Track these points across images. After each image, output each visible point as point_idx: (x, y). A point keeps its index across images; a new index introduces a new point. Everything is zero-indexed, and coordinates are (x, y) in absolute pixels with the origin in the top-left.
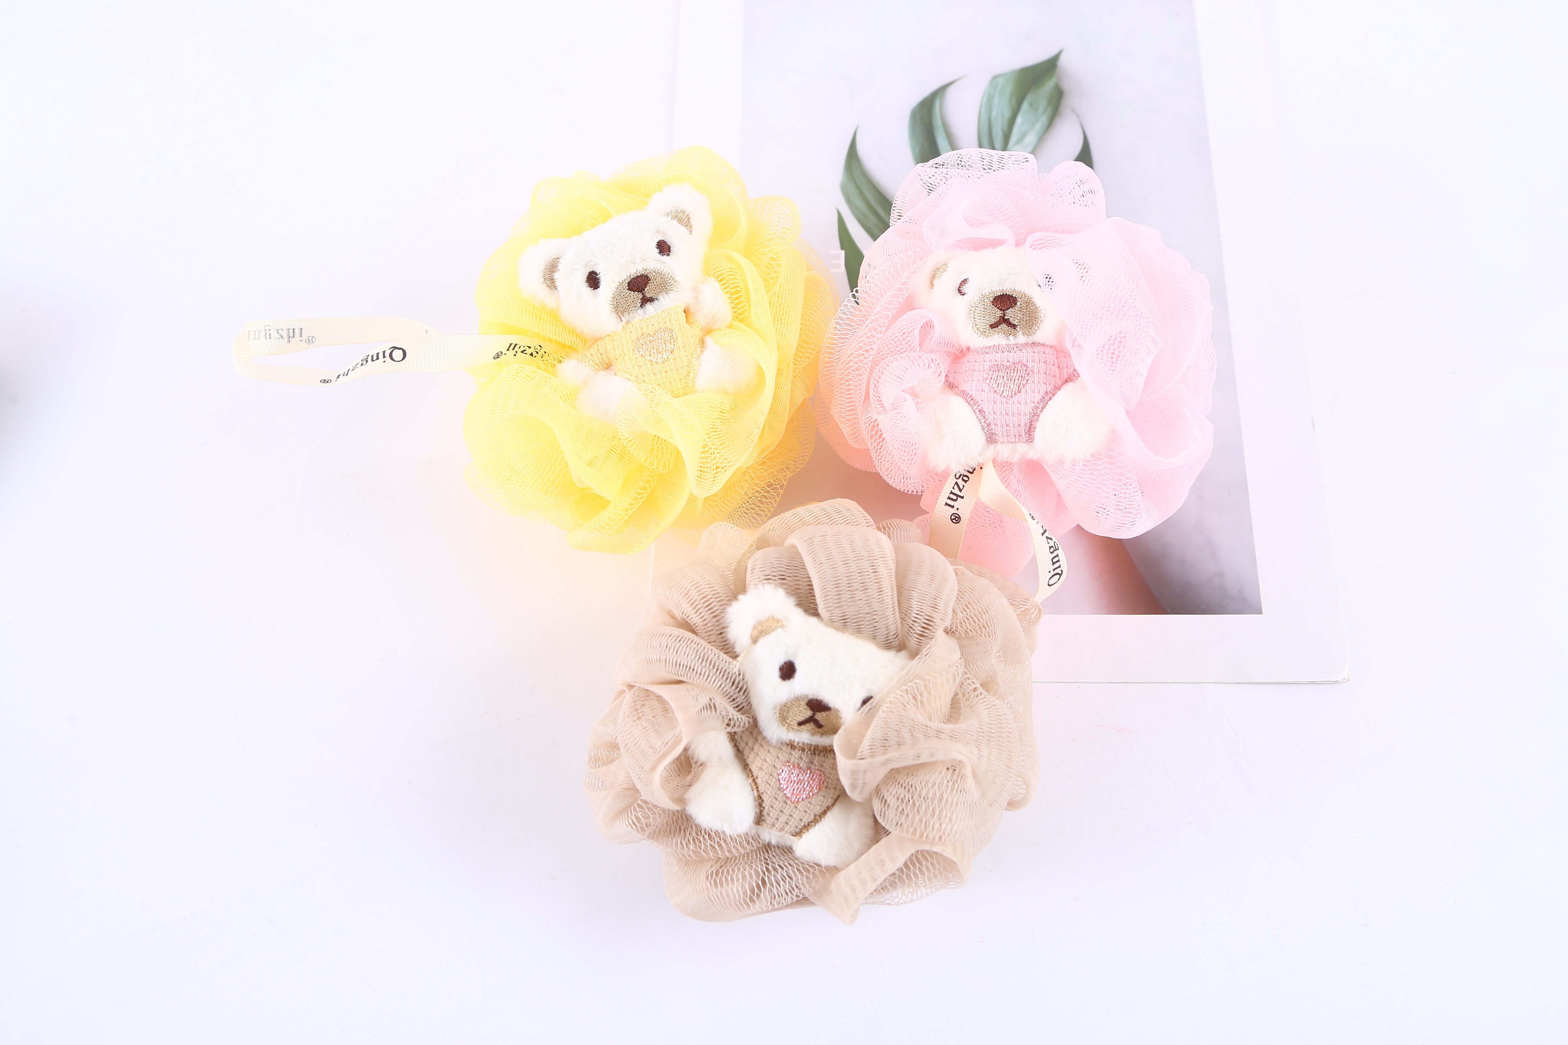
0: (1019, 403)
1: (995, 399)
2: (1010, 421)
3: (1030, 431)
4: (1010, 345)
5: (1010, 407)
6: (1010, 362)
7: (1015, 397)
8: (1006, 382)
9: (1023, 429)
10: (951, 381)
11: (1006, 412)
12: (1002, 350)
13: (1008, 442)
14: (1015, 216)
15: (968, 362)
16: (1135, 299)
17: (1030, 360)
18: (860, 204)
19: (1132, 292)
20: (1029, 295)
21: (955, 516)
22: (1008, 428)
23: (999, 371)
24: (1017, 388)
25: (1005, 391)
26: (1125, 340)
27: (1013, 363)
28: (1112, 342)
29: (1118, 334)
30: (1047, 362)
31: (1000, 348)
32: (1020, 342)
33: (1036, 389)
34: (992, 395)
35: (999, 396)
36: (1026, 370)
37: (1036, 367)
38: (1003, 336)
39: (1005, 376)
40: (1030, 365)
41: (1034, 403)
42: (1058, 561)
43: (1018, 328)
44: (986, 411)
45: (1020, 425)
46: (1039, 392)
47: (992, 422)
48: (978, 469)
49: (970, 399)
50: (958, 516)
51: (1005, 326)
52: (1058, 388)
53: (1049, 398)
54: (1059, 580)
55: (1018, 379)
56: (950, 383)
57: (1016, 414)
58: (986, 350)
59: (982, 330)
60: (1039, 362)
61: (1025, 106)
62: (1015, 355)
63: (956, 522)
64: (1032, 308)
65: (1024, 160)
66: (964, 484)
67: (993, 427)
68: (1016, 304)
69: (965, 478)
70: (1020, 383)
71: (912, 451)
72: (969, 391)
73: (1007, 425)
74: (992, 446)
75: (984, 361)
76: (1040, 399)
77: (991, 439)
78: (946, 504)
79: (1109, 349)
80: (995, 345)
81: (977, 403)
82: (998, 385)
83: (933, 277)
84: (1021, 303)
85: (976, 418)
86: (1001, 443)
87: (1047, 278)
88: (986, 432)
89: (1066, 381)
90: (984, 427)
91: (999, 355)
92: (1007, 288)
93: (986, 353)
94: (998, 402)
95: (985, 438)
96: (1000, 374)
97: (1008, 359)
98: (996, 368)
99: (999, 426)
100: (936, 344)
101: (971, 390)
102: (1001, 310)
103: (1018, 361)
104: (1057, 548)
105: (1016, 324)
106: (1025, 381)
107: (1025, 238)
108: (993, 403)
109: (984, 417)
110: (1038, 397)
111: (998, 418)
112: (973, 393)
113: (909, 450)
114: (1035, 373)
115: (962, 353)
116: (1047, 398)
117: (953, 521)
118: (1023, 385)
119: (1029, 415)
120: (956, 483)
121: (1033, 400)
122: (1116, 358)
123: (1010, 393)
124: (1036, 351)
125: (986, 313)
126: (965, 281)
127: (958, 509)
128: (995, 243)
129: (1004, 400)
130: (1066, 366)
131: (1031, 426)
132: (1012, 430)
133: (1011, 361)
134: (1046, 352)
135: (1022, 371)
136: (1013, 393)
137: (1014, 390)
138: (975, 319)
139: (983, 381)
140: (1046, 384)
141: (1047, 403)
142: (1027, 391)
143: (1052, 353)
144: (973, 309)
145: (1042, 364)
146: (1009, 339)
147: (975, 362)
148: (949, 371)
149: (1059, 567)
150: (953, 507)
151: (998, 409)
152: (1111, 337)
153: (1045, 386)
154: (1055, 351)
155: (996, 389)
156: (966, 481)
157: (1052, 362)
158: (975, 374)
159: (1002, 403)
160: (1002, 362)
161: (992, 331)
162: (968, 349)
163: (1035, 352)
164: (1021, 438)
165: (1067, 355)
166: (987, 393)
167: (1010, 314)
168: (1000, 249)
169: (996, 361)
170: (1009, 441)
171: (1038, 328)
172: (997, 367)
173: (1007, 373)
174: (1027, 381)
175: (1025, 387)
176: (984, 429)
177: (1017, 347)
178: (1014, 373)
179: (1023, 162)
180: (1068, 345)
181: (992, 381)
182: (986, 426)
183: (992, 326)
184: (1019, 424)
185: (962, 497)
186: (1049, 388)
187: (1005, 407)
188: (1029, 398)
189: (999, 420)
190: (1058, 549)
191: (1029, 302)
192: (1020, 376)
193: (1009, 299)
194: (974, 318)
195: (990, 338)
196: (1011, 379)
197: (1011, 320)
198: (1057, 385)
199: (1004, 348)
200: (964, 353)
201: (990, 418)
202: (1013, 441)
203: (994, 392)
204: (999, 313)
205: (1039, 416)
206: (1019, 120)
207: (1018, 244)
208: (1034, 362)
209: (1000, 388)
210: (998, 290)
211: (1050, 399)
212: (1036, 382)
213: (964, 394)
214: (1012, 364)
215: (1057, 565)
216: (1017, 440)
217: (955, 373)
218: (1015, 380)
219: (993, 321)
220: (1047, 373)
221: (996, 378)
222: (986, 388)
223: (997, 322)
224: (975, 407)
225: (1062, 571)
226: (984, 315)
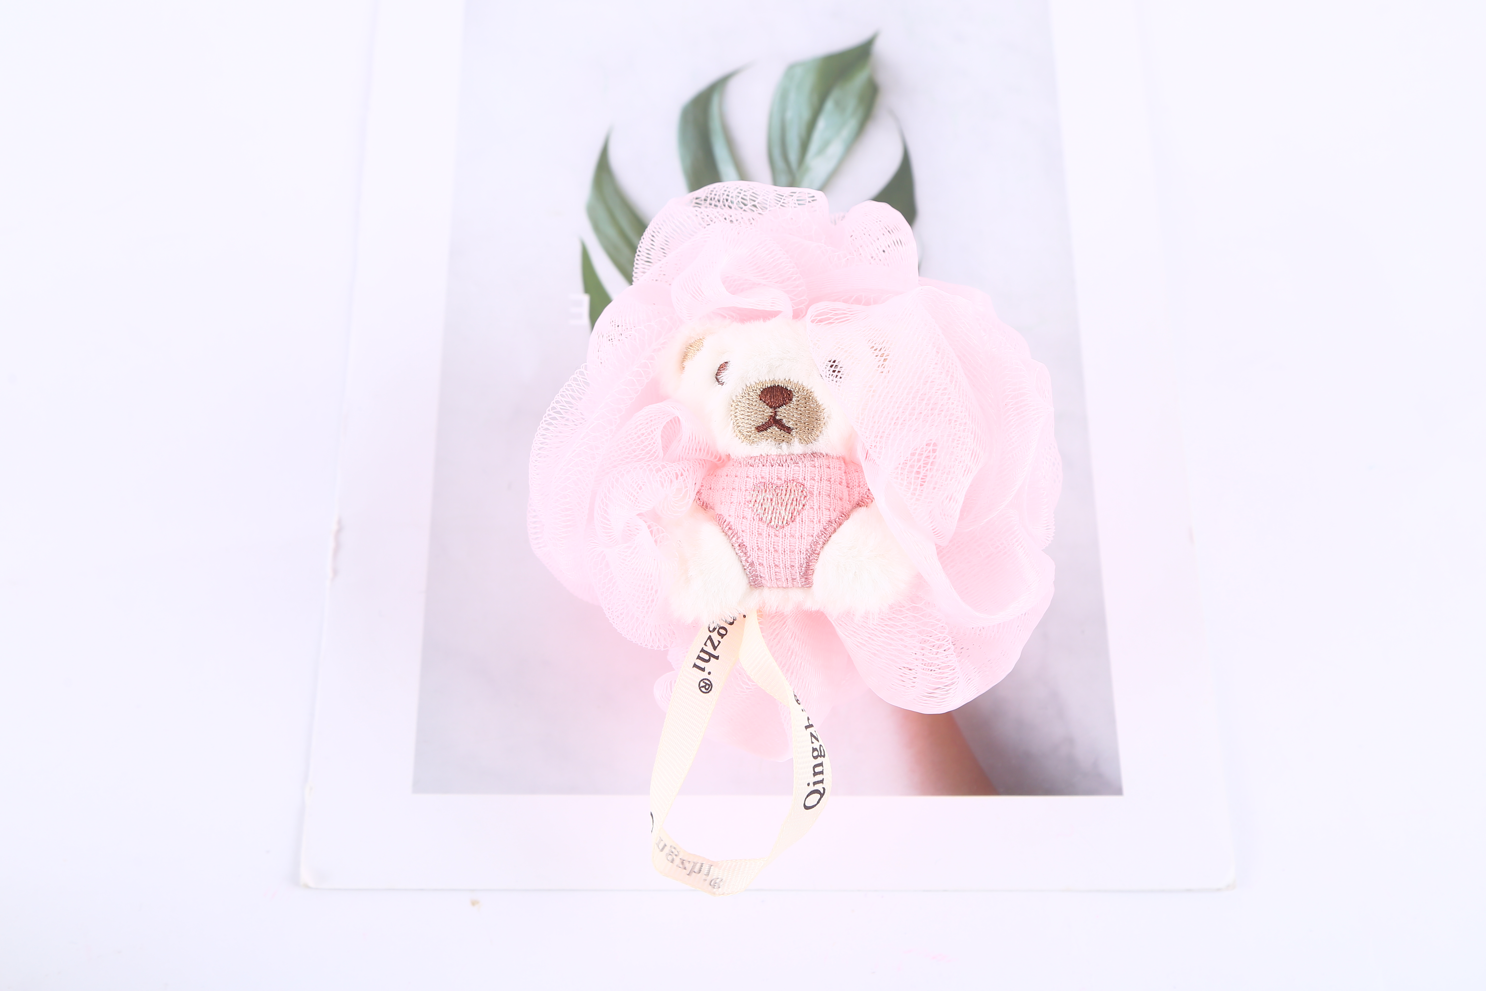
0: (792, 536)
1: (759, 530)
2: (780, 560)
3: (807, 575)
4: (782, 456)
5: (780, 542)
6: (781, 479)
7: (786, 528)
8: (776, 507)
9: (797, 572)
10: (705, 500)
11: (774, 548)
12: (770, 463)
13: (778, 587)
14: (794, 278)
15: (727, 476)
16: (949, 398)
17: (808, 477)
18: (611, 232)
19: (945, 389)
20: (809, 388)
21: (705, 683)
22: (777, 570)
23: (766, 491)
24: (790, 515)
25: (773, 519)
26: (935, 454)
27: (785, 481)
28: (916, 457)
29: (925, 447)
30: (833, 479)
31: (769, 461)
32: (795, 452)
33: (816, 517)
34: (757, 524)
35: (766, 525)
36: (802, 492)
37: (815, 488)
38: (773, 443)
39: (774, 499)
40: (809, 484)
41: (813, 536)
42: (822, 773)
43: (793, 432)
44: (748, 546)
45: (793, 566)
46: (819, 522)
47: (755, 561)
48: (740, 618)
49: (727, 528)
50: (709, 683)
51: (776, 429)
52: (845, 515)
53: (833, 529)
54: (818, 802)
55: (792, 503)
56: (703, 503)
57: (789, 550)
58: (750, 462)
59: (745, 433)
60: (821, 480)
61: (829, 105)
62: (788, 470)
63: (706, 691)
64: (812, 405)
65: (810, 199)
66: (720, 640)
67: (758, 567)
68: (791, 400)
69: (722, 631)
70: (794, 509)
71: (648, 597)
72: (726, 517)
73: (776, 566)
74: (756, 593)
75: (747, 477)
76: (821, 531)
77: (755, 582)
78: (695, 666)
79: (912, 466)
80: (762, 455)
81: (737, 533)
82: (765, 510)
83: (685, 357)
84: (798, 399)
85: (735, 554)
86: (769, 588)
87: (831, 366)
88: (748, 573)
89: (859, 505)
90: (745, 567)
91: (766, 469)
92: (779, 377)
93: (751, 466)
94: (764, 533)
95: (747, 582)
96: (768, 496)
97: (779, 475)
98: (763, 488)
99: (766, 567)
100: (684, 449)
101: (730, 516)
102: (771, 407)
103: (791, 479)
104: (823, 754)
105: (791, 426)
106: (801, 506)
107: (807, 307)
108: (757, 535)
109: (745, 553)
110: (818, 528)
111: (764, 556)
112: (732, 520)
113: (644, 596)
114: (815, 495)
115: (721, 461)
116: (830, 529)
117: (702, 689)
118: (798, 511)
119: (805, 553)
120: (710, 638)
121: (811, 532)
122: (922, 479)
123: (780, 523)
124: (816, 465)
125: (751, 410)
126: (723, 367)
127: (709, 673)
128: (767, 315)
129: (772, 532)
130: (857, 485)
131: (808, 566)
132: (782, 572)
133: (783, 478)
134: (831, 466)
135: (796, 492)
136: (785, 522)
137: (786, 518)
138: (736, 419)
139: (745, 504)
140: (829, 510)
141: (830, 536)
142: (804, 520)
143: (838, 466)
144: (734, 405)
145: (825, 483)
146: (781, 448)
147: (736, 476)
148: (702, 486)
149: (822, 782)
150: (703, 670)
151: (764, 543)
152: (917, 449)
153: (828, 513)
154: (843, 464)
155: (761, 515)
156: (722, 636)
157: (838, 480)
158: (735, 493)
159: (769, 535)
160: (770, 479)
161: (758, 435)
162: (728, 457)
163: (815, 467)
164: (795, 583)
165: (858, 469)
166: (749, 522)
167: (783, 413)
168: (773, 322)
169: (762, 478)
170: (780, 586)
171: (821, 432)
172: (764, 486)
173: (777, 495)
174: (804, 506)
175: (801, 515)
176: (745, 569)
177: (792, 459)
178: (786, 495)
179: (809, 202)
180: (860, 456)
181: (757, 505)
182: (747, 565)
183: (761, 429)
184: (792, 564)
185: (717, 658)
186: (834, 516)
187: (773, 541)
188: (806, 529)
189: (765, 559)
190: (824, 756)
191: (808, 398)
192: (795, 499)
193: (782, 393)
194: (736, 417)
195: (755, 445)
196: (782, 503)
197: (784, 421)
198: (844, 510)
199: (773, 460)
200: (724, 460)
201: (753, 556)
202: (784, 586)
203: (759, 520)
204: (769, 411)
205: (818, 554)
206: (821, 124)
207: (798, 315)
208: (814, 480)
209: (766, 515)
210: (768, 380)
211: (835, 531)
212: (816, 507)
213: (720, 521)
214: (783, 482)
215: (819, 778)
216: (790, 585)
217: (710, 489)
218: (787, 504)
219: (760, 422)
220: (831, 495)
221: (762, 501)
222: (749, 514)
223: (766, 423)
224: (734, 539)
225: (824, 789)
226: (749, 414)
